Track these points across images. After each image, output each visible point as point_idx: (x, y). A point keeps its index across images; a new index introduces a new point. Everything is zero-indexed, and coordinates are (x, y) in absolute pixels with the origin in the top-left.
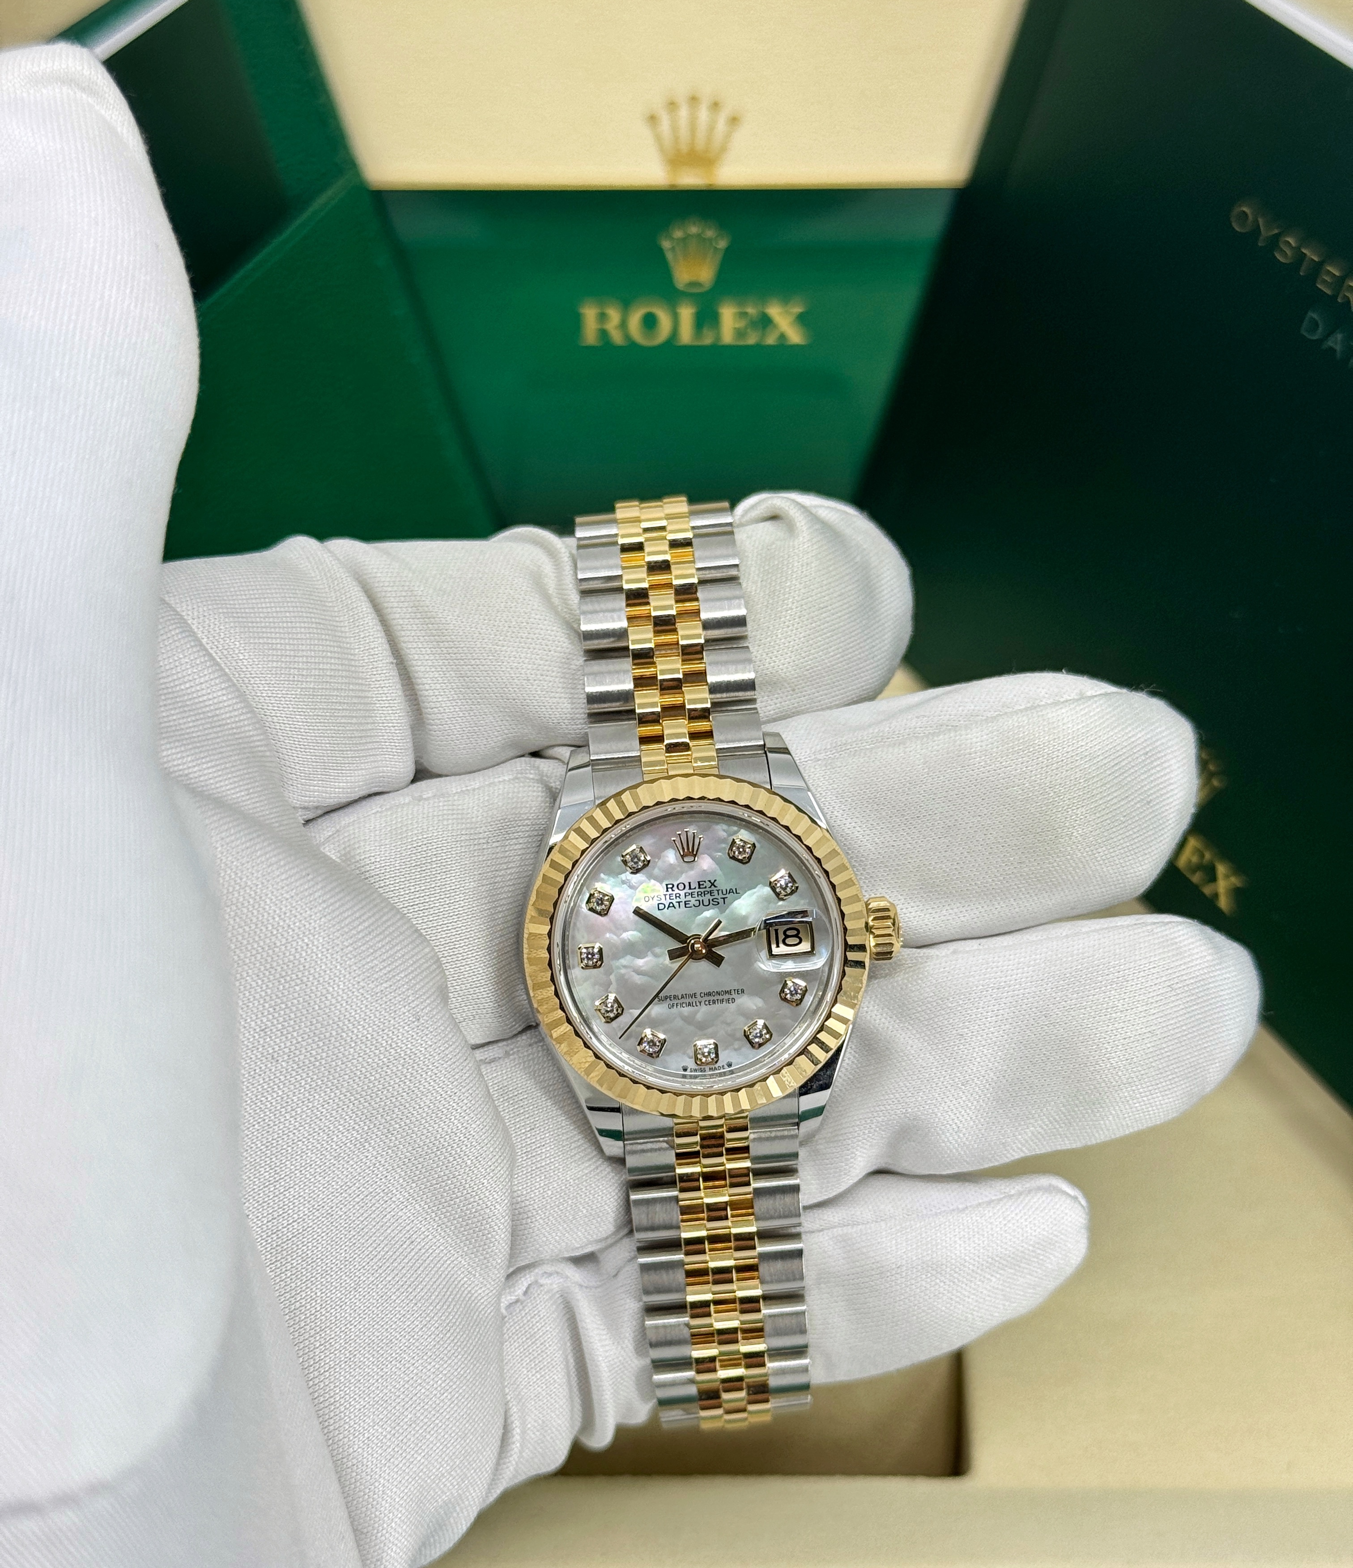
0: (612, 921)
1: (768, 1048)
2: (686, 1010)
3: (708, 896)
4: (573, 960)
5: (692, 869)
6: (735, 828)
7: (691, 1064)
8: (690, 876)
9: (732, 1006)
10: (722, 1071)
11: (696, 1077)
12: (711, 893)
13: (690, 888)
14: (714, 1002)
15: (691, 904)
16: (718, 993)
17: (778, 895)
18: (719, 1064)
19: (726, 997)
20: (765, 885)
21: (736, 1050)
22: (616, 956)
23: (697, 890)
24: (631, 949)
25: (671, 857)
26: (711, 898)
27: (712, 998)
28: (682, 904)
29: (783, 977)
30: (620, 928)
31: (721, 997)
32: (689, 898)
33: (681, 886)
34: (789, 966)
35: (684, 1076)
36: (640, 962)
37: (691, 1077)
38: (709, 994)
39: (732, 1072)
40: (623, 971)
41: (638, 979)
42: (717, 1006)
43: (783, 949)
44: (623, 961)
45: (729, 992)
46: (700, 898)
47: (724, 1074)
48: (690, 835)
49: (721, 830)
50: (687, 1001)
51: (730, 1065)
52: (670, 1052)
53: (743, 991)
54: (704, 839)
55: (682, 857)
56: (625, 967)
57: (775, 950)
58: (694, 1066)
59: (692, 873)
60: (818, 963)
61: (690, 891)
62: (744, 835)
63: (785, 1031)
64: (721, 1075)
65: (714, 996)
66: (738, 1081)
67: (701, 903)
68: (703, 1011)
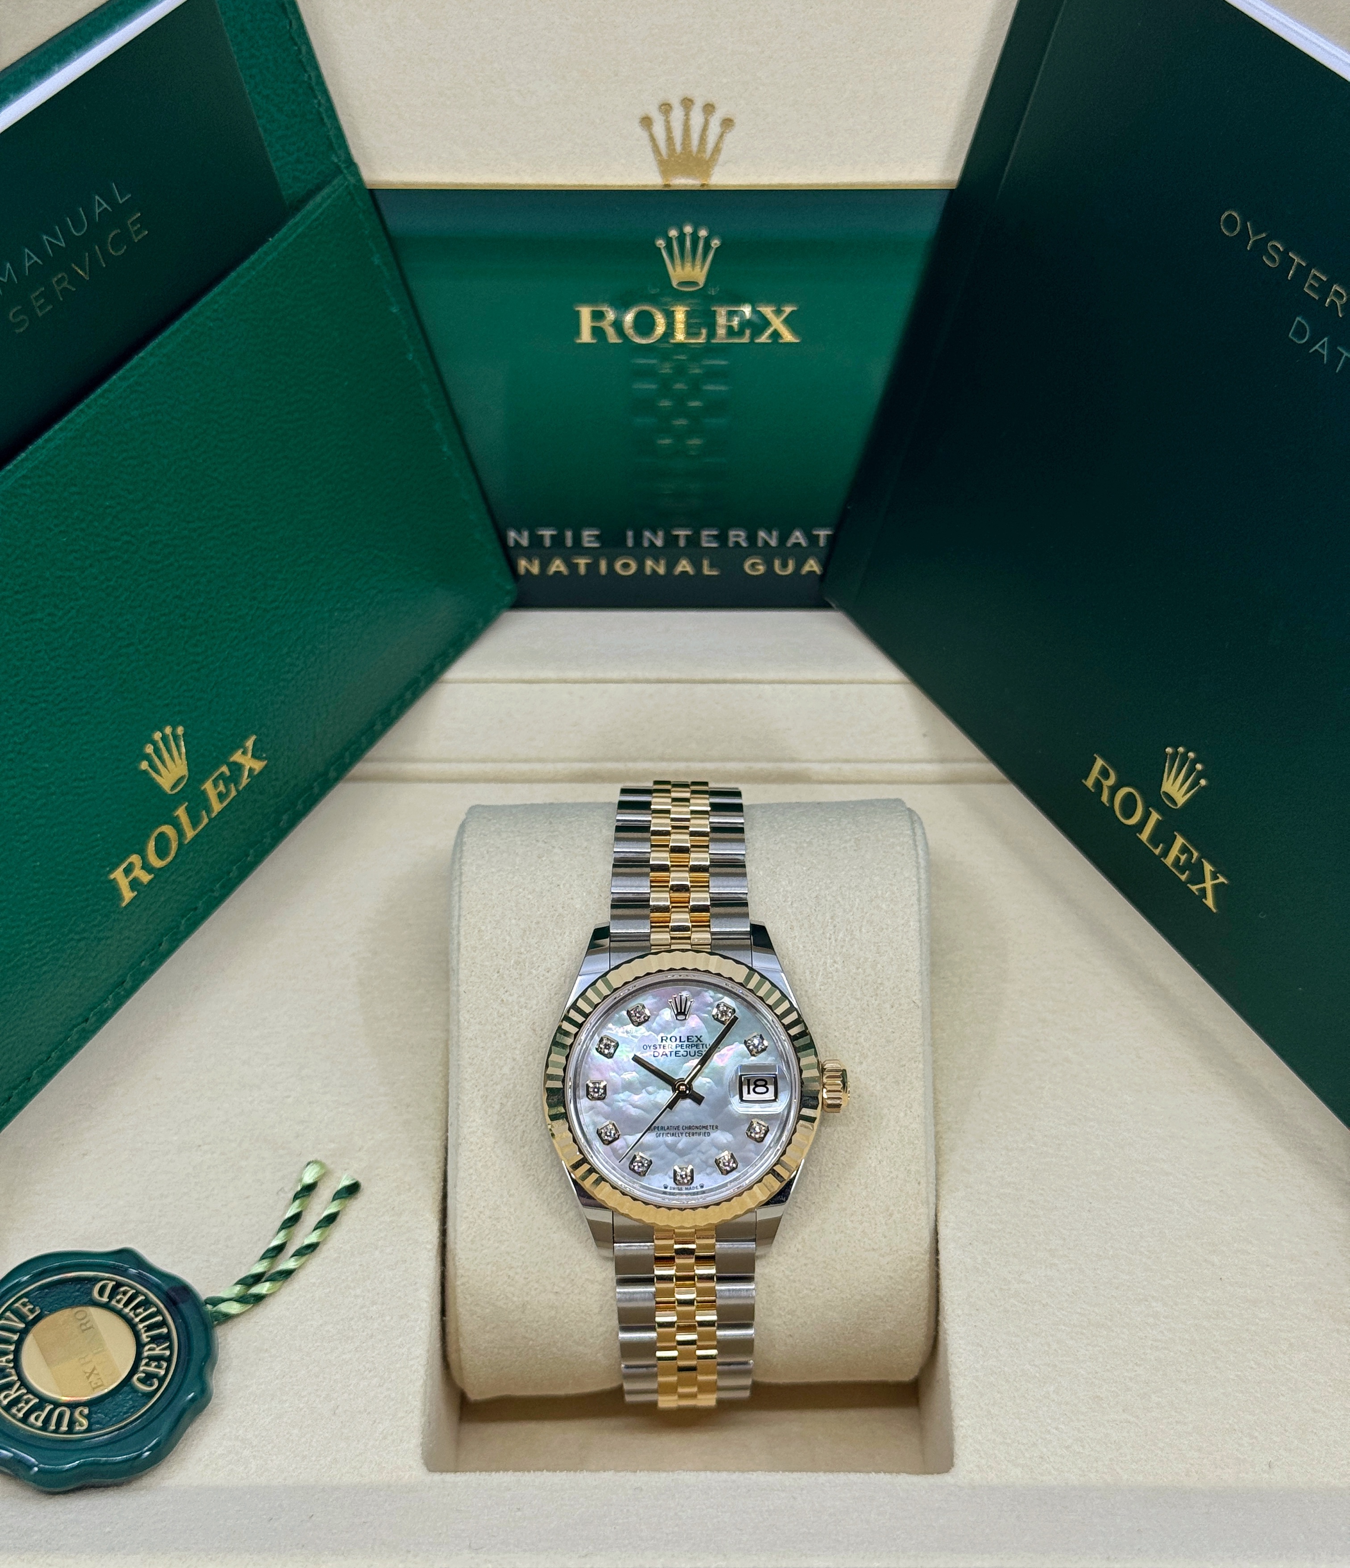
0: (616, 1062)
1: (734, 1175)
2: (669, 1139)
3: (694, 1048)
4: (582, 1092)
5: (683, 1025)
6: (721, 995)
7: (670, 1183)
8: (682, 1031)
9: (707, 1139)
10: (695, 1190)
11: (673, 1194)
12: (697, 1046)
13: (680, 1041)
14: (693, 1135)
15: (680, 1054)
16: (697, 1127)
17: (751, 1051)
18: (693, 1185)
19: (704, 1131)
20: (741, 1043)
21: (708, 1174)
22: (616, 1092)
23: (686, 1043)
24: (628, 1086)
25: (667, 1014)
26: (697, 1050)
27: (691, 1131)
28: (673, 1054)
29: (750, 1118)
30: (620, 1069)
31: (698, 1131)
32: (679, 1049)
33: (673, 1039)
34: (756, 1109)
35: (665, 1193)
36: (636, 1098)
37: (671, 1194)
38: (690, 1128)
39: (703, 1192)
40: (621, 1104)
41: (633, 1112)
42: (696, 1137)
43: (753, 1096)
44: (622, 1096)
45: (705, 1127)
46: (688, 1050)
47: (697, 1193)
48: (683, 997)
49: (709, 996)
50: (672, 1132)
51: (702, 1187)
52: (654, 1172)
53: (717, 1127)
54: (693, 1004)
55: (676, 1015)
56: (623, 1100)
57: (746, 1096)
58: (673, 1185)
59: (683, 1028)
60: (778, 1107)
61: (680, 1044)
62: (727, 1000)
63: (748, 1162)
64: (694, 1194)
65: (691, 1129)
66: (708, 1199)
67: (688, 1054)
68: (683, 1141)
